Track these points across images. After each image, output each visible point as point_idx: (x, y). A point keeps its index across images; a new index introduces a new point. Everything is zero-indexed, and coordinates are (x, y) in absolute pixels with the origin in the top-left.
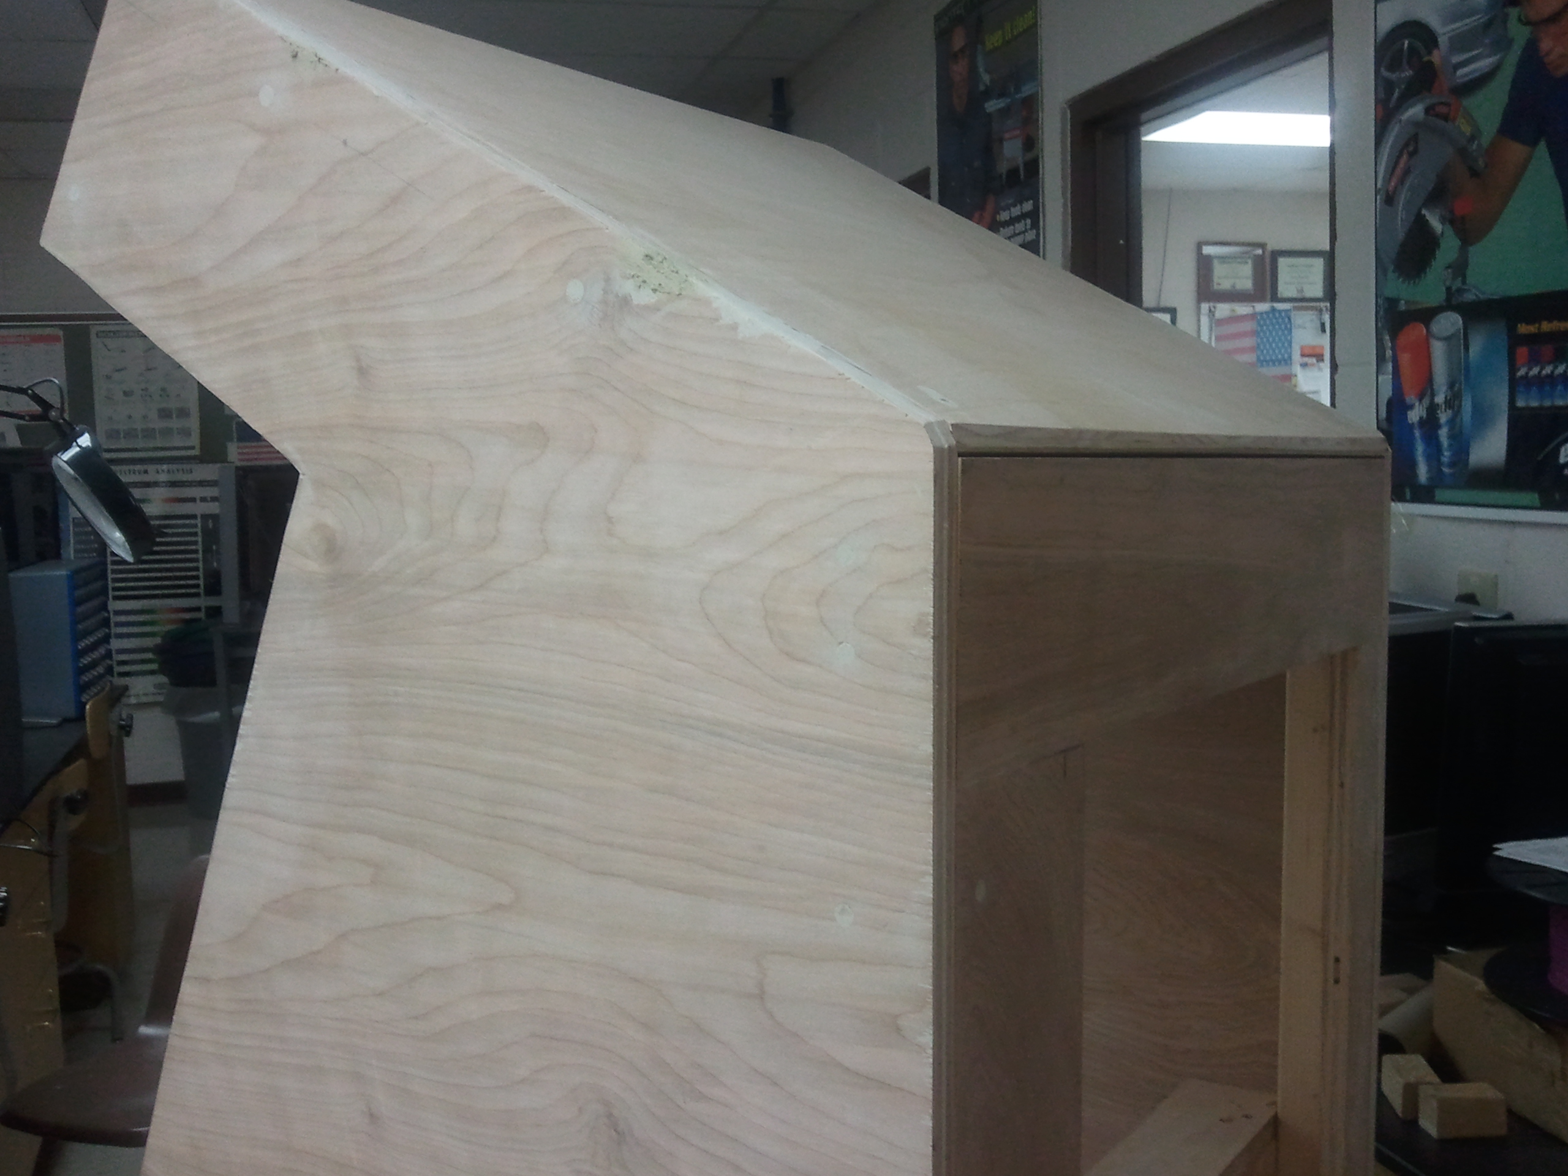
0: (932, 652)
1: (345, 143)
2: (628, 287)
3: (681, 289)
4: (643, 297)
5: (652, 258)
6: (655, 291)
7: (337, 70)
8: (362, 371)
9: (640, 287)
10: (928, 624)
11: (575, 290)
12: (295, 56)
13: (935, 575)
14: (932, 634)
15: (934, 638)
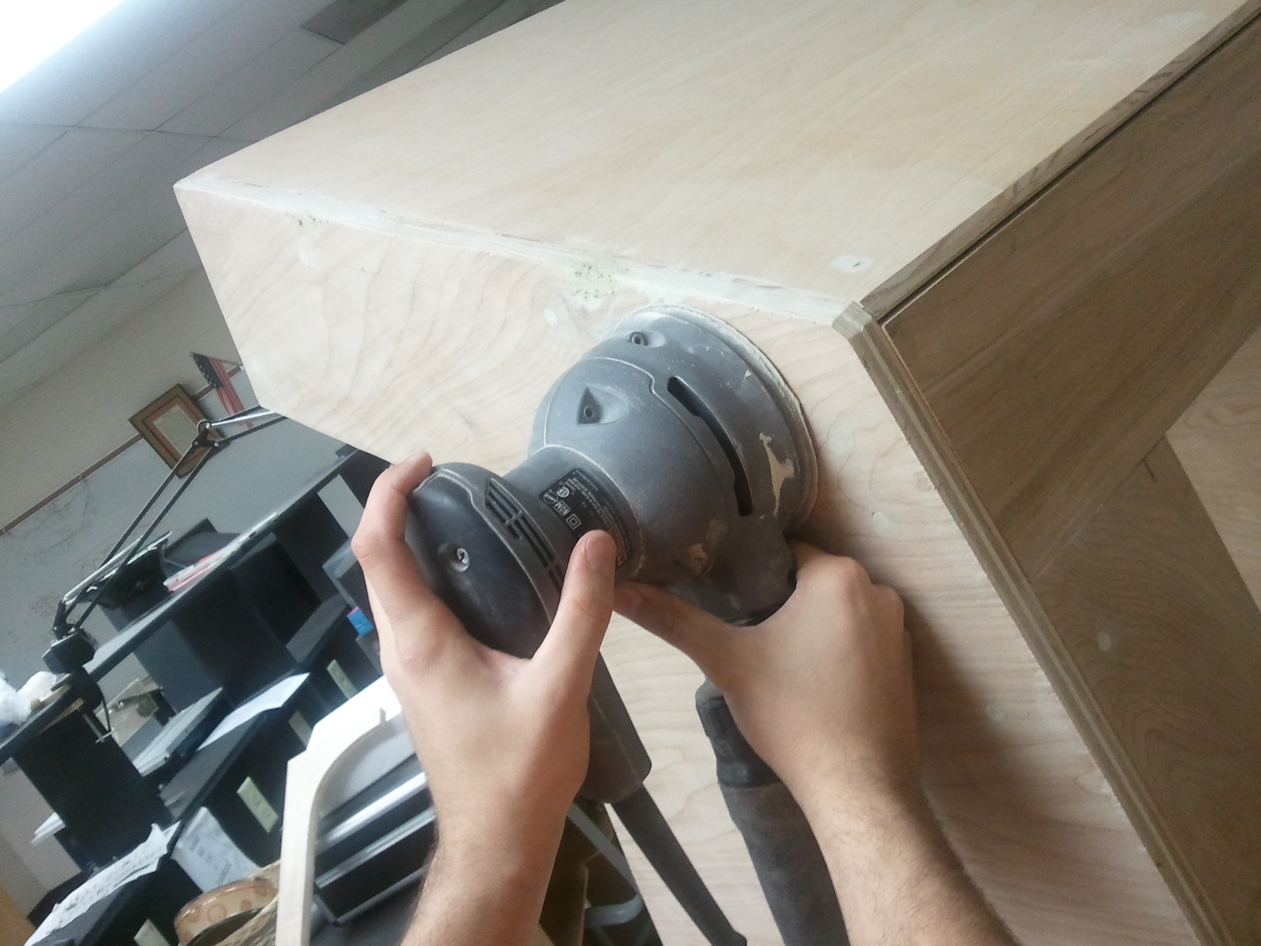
0: (941, 500)
1: (363, 270)
2: (579, 301)
3: (611, 288)
4: (593, 305)
5: (581, 274)
6: (597, 296)
7: (328, 222)
8: (470, 423)
9: (586, 297)
10: (926, 479)
11: (550, 316)
12: (301, 223)
13: (909, 439)
14: (933, 487)
15: (937, 488)
